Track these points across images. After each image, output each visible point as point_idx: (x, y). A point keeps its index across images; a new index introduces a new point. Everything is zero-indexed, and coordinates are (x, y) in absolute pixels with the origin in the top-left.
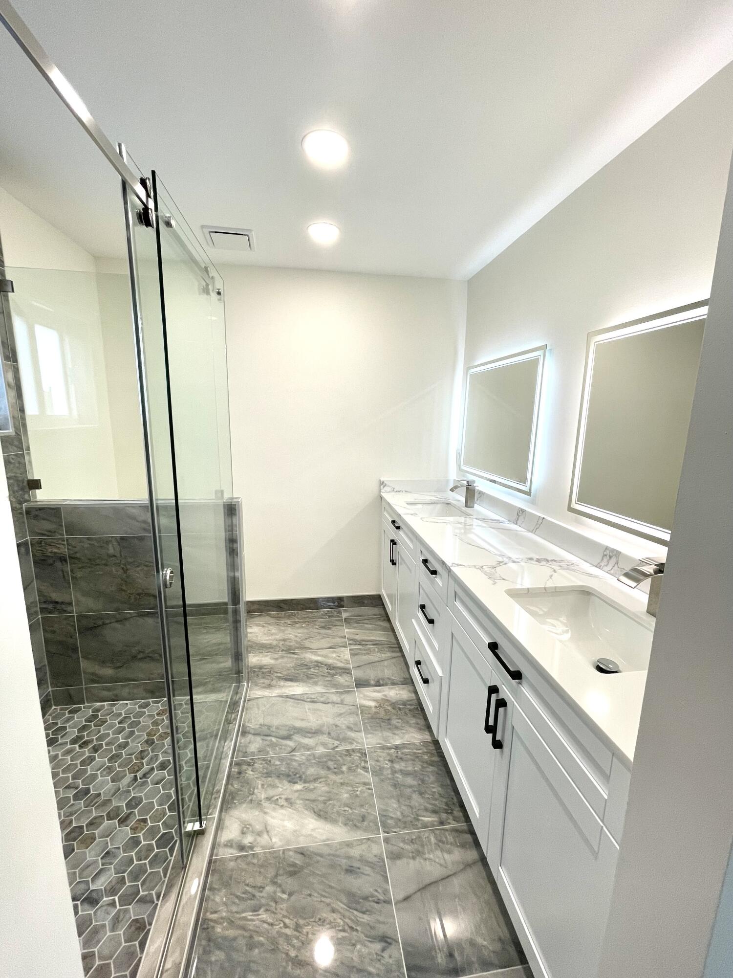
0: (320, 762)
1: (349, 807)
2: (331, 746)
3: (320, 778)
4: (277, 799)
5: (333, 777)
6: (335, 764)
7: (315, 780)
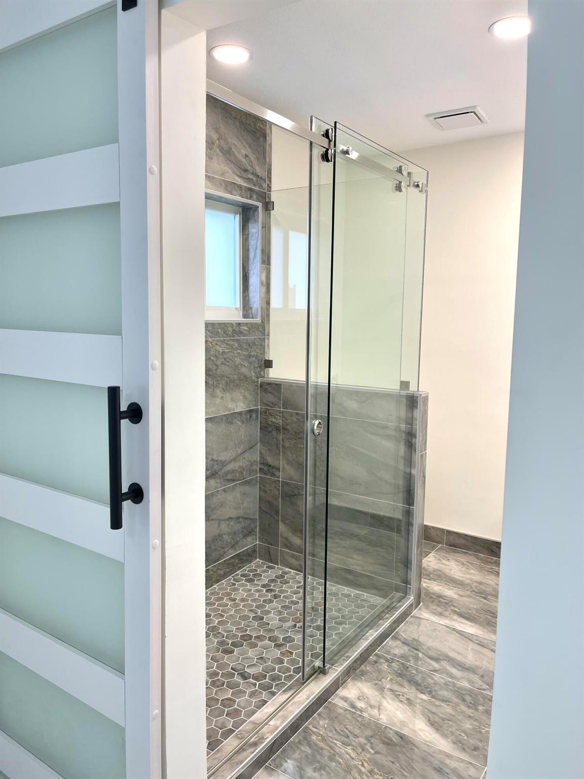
0: (458, 692)
1: (465, 734)
2: (477, 686)
3: (449, 702)
4: (400, 695)
5: (463, 707)
6: (473, 701)
7: (444, 701)
